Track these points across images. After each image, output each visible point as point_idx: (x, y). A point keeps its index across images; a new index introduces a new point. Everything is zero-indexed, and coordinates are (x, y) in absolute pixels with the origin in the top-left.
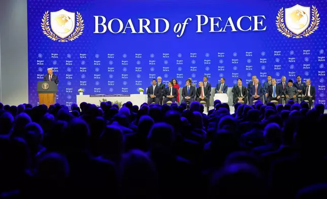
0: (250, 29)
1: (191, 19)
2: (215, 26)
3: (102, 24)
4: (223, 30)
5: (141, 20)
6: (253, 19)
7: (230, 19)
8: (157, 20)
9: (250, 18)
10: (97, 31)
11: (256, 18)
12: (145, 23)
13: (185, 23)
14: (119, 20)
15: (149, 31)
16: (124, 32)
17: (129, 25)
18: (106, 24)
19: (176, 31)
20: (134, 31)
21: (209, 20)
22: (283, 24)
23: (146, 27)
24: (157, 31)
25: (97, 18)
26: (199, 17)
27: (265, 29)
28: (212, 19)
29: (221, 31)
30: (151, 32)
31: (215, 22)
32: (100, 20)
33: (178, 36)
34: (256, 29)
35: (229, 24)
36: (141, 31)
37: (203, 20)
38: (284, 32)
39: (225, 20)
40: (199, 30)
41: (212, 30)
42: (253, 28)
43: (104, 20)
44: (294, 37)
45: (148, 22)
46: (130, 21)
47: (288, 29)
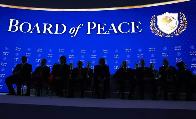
0: (129, 31)
1: (83, 25)
2: (101, 30)
3: (15, 25)
4: (107, 33)
5: (45, 25)
6: (131, 24)
7: (113, 25)
8: (57, 25)
9: (129, 24)
10: (10, 30)
11: (133, 23)
12: (48, 26)
13: (78, 28)
14: (28, 23)
15: (50, 32)
16: (31, 32)
17: (36, 28)
18: (19, 26)
19: (71, 33)
20: (39, 32)
21: (97, 26)
22: (156, 27)
23: (48, 29)
24: (56, 33)
25: (12, 21)
26: (89, 23)
27: (141, 31)
28: (99, 25)
29: (105, 33)
30: (52, 33)
31: (101, 27)
32: (14, 23)
33: (72, 36)
34: (133, 31)
35: (112, 28)
36: (44, 32)
37: (92, 25)
38: (157, 33)
39: (109, 25)
40: (89, 33)
41: (99, 33)
42: (131, 30)
43: (17, 22)
44: (166, 37)
45: (51, 26)
46: (37, 25)
47: (160, 31)
